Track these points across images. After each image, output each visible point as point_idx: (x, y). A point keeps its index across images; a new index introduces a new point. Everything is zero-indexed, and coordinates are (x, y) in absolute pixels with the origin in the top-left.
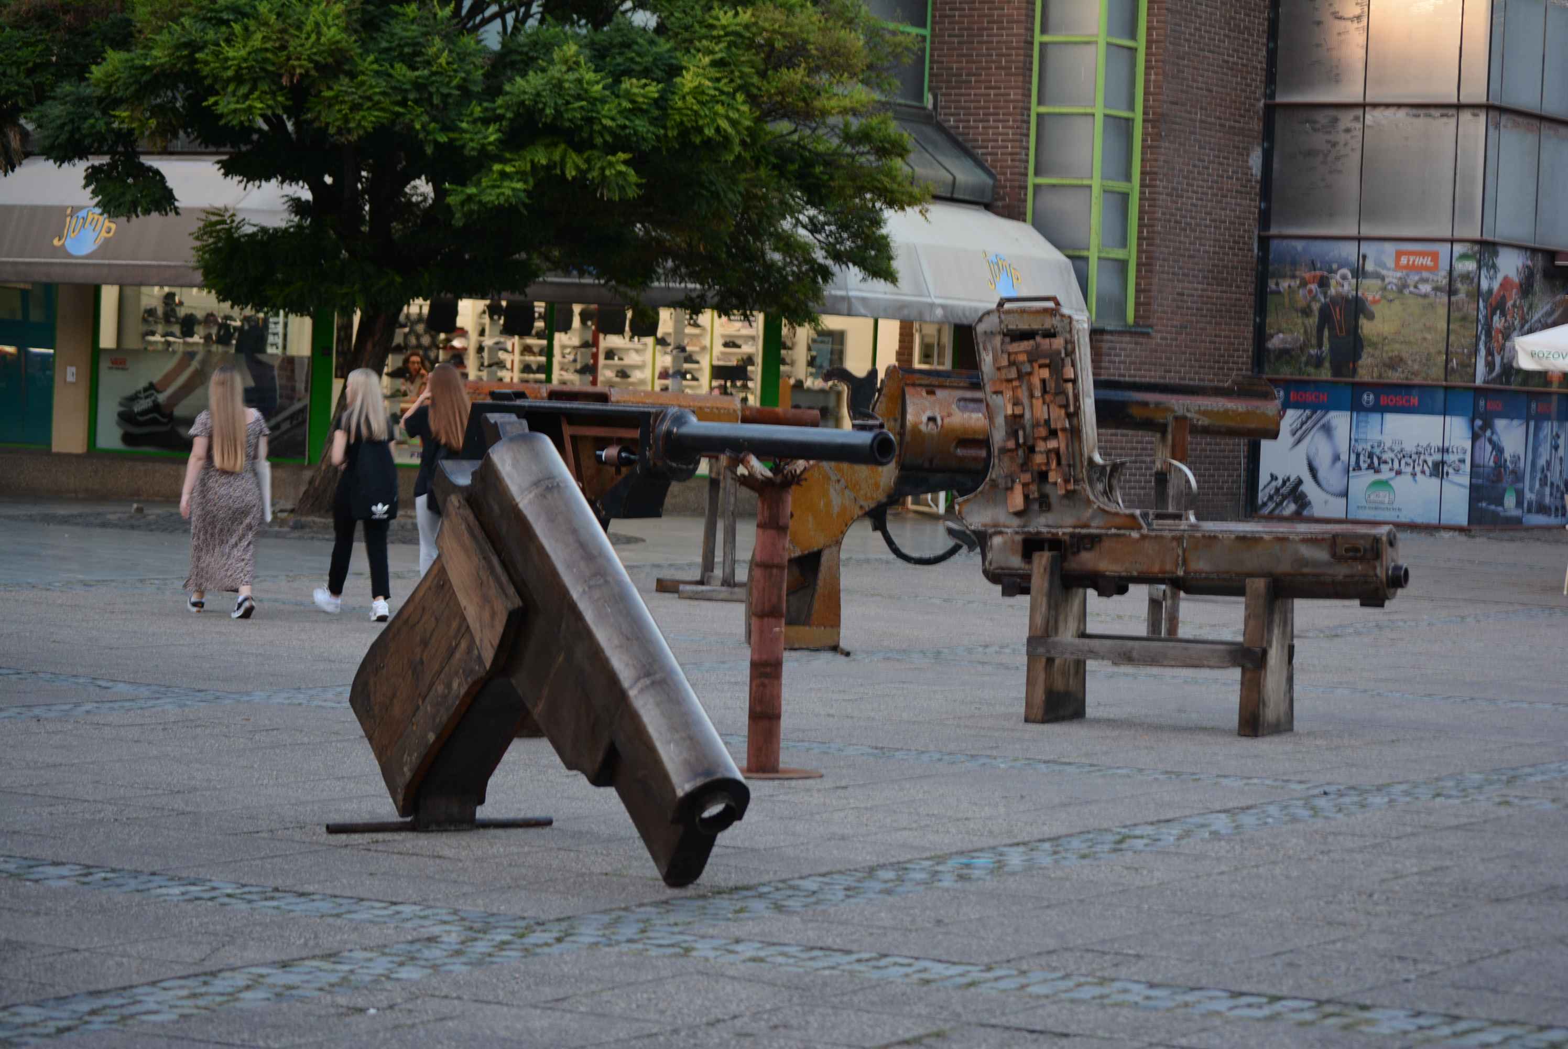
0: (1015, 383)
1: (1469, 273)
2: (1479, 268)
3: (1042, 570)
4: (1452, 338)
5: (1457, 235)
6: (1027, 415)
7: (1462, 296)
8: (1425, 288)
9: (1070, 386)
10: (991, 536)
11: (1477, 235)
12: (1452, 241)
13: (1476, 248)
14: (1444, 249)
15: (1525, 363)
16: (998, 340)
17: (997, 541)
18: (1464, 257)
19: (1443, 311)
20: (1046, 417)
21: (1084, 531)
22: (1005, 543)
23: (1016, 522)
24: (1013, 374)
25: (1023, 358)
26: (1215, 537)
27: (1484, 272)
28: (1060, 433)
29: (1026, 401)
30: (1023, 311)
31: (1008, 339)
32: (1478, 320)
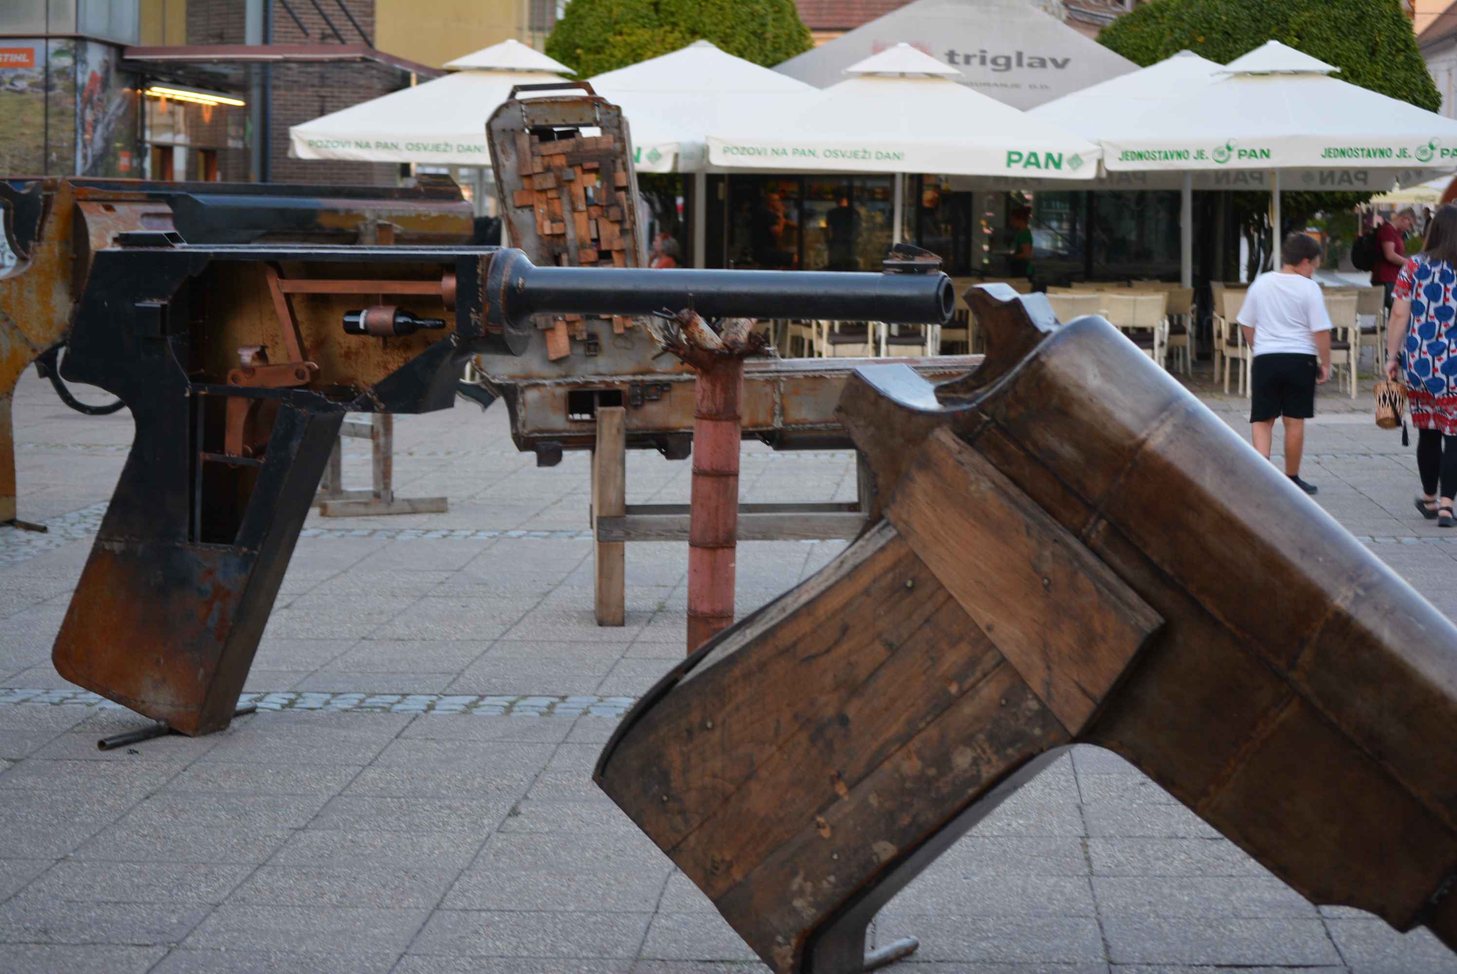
0: (551, 194)
1: (66, 68)
2: (75, 63)
3: (614, 431)
4: (51, 132)
5: (52, 31)
6: (570, 235)
7: (58, 92)
8: (21, 84)
9: (622, 194)
10: (522, 392)
11: (71, 31)
12: (47, 38)
13: (72, 44)
14: (39, 46)
15: (302, 152)
16: (525, 140)
17: (531, 395)
18: (59, 53)
19: (40, 106)
20: (595, 236)
21: (648, 378)
22: (543, 398)
23: (555, 371)
24: (549, 182)
25: (560, 161)
26: (821, 377)
27: (79, 68)
28: (615, 256)
29: (567, 216)
30: (553, 101)
31: (536, 138)
32: (75, 115)
